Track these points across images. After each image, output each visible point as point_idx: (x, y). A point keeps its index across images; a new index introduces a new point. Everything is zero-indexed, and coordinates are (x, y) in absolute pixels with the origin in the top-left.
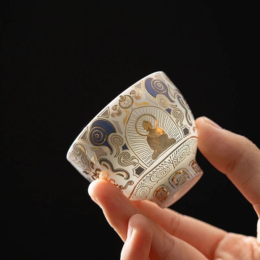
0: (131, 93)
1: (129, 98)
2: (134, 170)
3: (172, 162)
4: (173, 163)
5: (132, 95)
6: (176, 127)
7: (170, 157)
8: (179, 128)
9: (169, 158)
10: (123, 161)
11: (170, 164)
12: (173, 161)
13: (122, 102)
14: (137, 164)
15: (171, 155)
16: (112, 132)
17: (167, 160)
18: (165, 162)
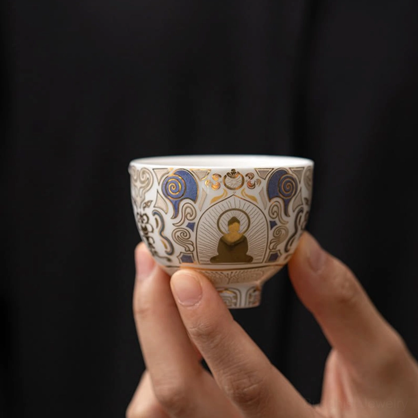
0: (247, 175)
1: (241, 179)
2: (182, 254)
3: (229, 277)
4: (229, 279)
5: (246, 179)
6: (265, 247)
7: (232, 273)
8: (268, 250)
9: (229, 272)
10: (178, 236)
11: (226, 278)
12: (231, 277)
13: (230, 178)
14: (189, 252)
15: (234, 271)
16: (191, 199)
17: (225, 273)
18: (221, 273)
